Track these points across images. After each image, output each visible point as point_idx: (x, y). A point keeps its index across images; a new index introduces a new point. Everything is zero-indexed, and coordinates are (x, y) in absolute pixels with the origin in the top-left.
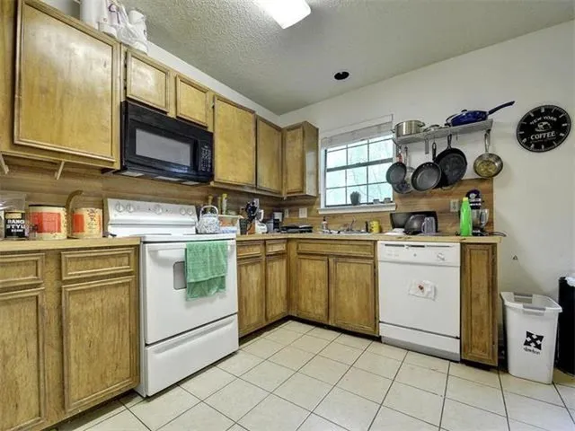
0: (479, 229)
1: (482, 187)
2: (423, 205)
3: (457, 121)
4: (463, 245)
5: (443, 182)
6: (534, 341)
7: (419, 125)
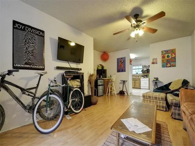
2: (145, 74)
5: (148, 72)
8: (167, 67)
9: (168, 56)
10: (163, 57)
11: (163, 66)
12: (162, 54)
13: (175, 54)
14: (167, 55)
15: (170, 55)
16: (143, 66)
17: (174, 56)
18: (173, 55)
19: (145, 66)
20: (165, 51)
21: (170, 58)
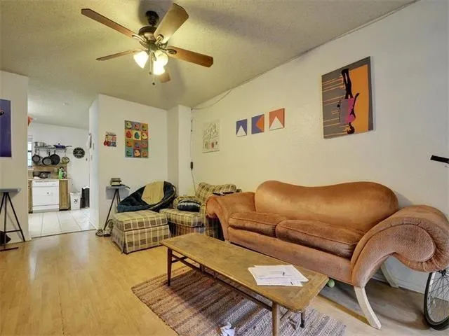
0: (63, 177)
1: (64, 165)
2: (45, 169)
3: (57, 147)
4: (60, 181)
5: (54, 163)
6: (76, 201)
7: (44, 144)
8: (135, 157)
9: (136, 135)
10: (128, 135)
11: (128, 155)
12: (126, 128)
13: (147, 135)
14: (135, 132)
15: (139, 133)
16: (36, 143)
17: (145, 137)
18: (144, 134)
19: (44, 146)
20: (132, 123)
21: (140, 139)
